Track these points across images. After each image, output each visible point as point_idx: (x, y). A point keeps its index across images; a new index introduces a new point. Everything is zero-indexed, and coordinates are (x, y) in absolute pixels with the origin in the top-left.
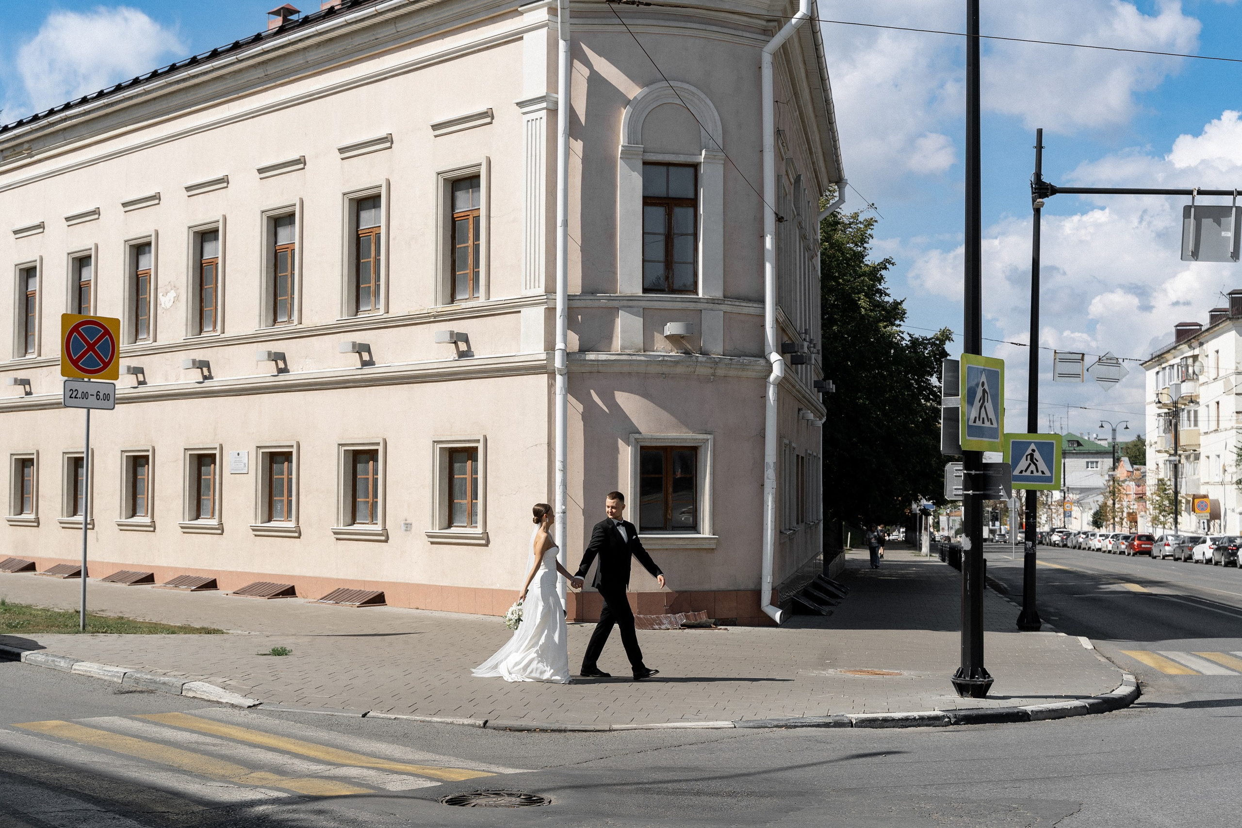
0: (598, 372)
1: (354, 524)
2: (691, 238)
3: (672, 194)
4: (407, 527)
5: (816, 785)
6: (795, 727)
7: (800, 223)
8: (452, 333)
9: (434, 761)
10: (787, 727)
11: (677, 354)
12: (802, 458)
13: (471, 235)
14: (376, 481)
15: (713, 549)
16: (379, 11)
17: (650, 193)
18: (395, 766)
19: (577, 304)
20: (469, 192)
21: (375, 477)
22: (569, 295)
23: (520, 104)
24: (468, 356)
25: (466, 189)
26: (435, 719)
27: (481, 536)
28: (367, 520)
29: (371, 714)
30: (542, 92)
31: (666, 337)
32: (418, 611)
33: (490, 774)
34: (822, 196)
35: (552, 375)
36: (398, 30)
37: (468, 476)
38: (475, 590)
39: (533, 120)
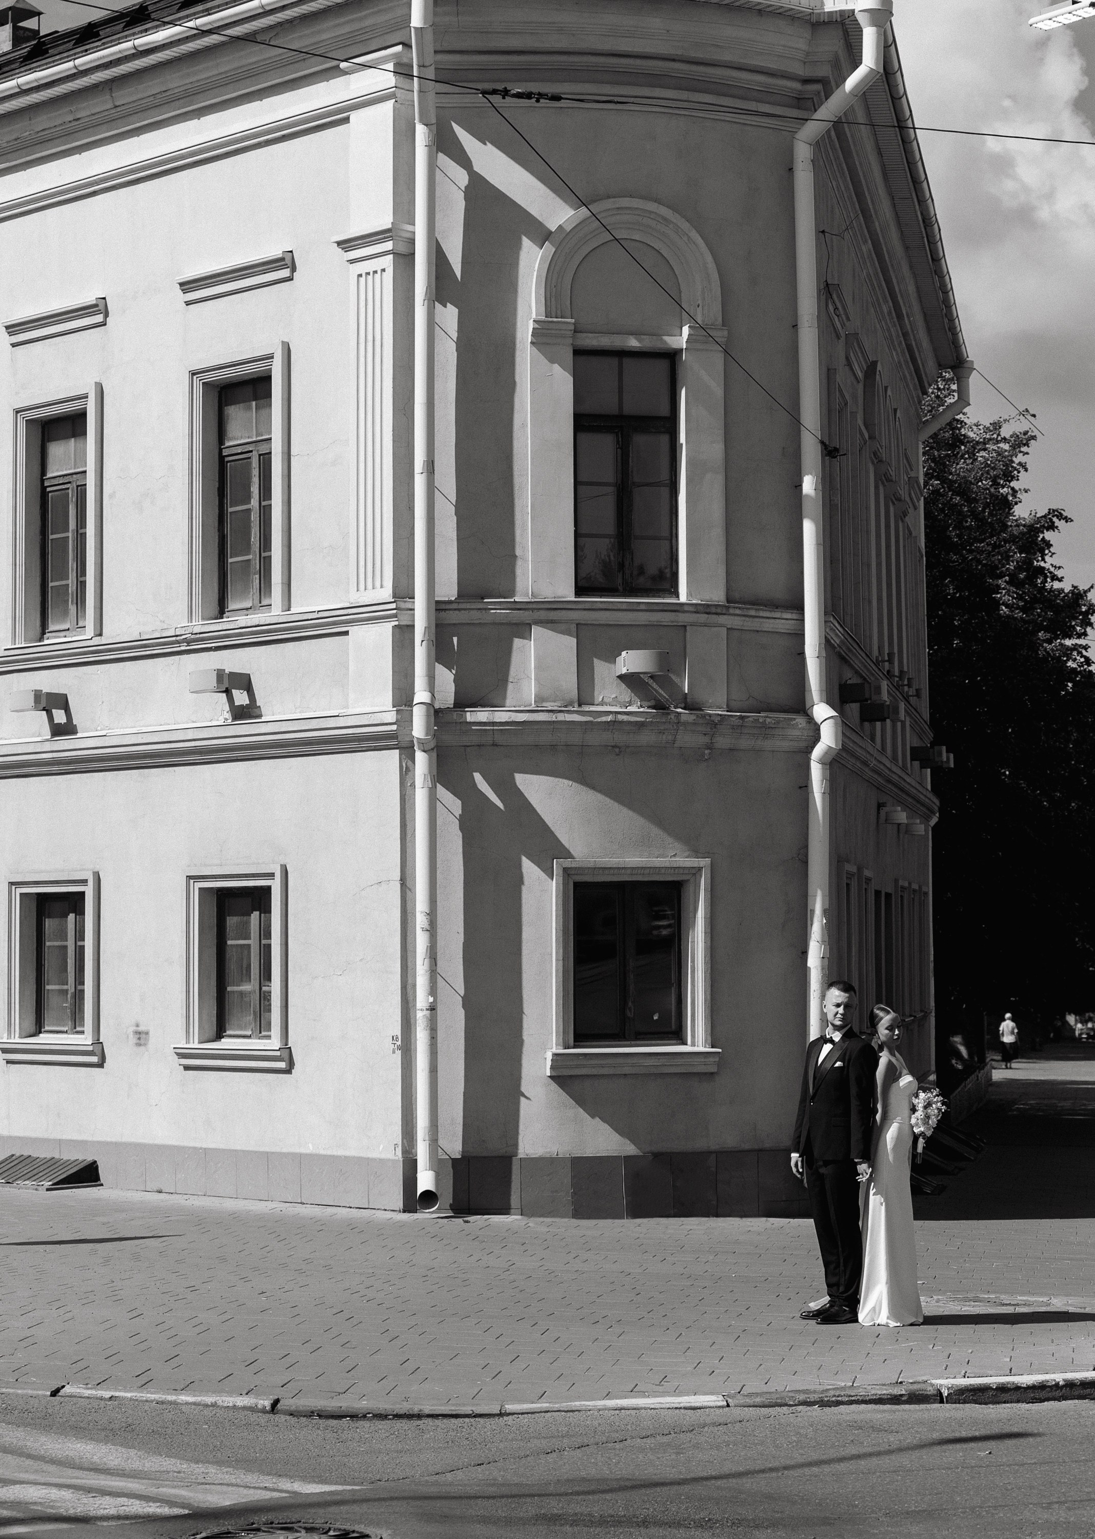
0: (495, 745)
1: (40, 1032)
2: (665, 492)
3: (630, 408)
4: (139, 1039)
5: (857, 1506)
6: (838, 1403)
7: (875, 454)
8: (220, 674)
9: (179, 1472)
10: (823, 1404)
11: (642, 710)
12: (888, 896)
13: (255, 489)
14: (80, 952)
15: (712, 1074)
16: (81, 68)
17: (587, 409)
18: (107, 1482)
19: (453, 617)
20: (250, 408)
21: (79, 943)
22: (437, 602)
23: (345, 244)
24: (251, 717)
25: (244, 402)
26: (184, 1398)
27: (278, 1053)
28: (63, 1026)
29: (68, 1390)
30: (385, 221)
31: (621, 677)
32: (162, 1196)
33: (276, 1495)
34: (925, 393)
35: (407, 751)
36: (117, 103)
37: (253, 942)
38: (267, 1156)
39: (368, 274)
